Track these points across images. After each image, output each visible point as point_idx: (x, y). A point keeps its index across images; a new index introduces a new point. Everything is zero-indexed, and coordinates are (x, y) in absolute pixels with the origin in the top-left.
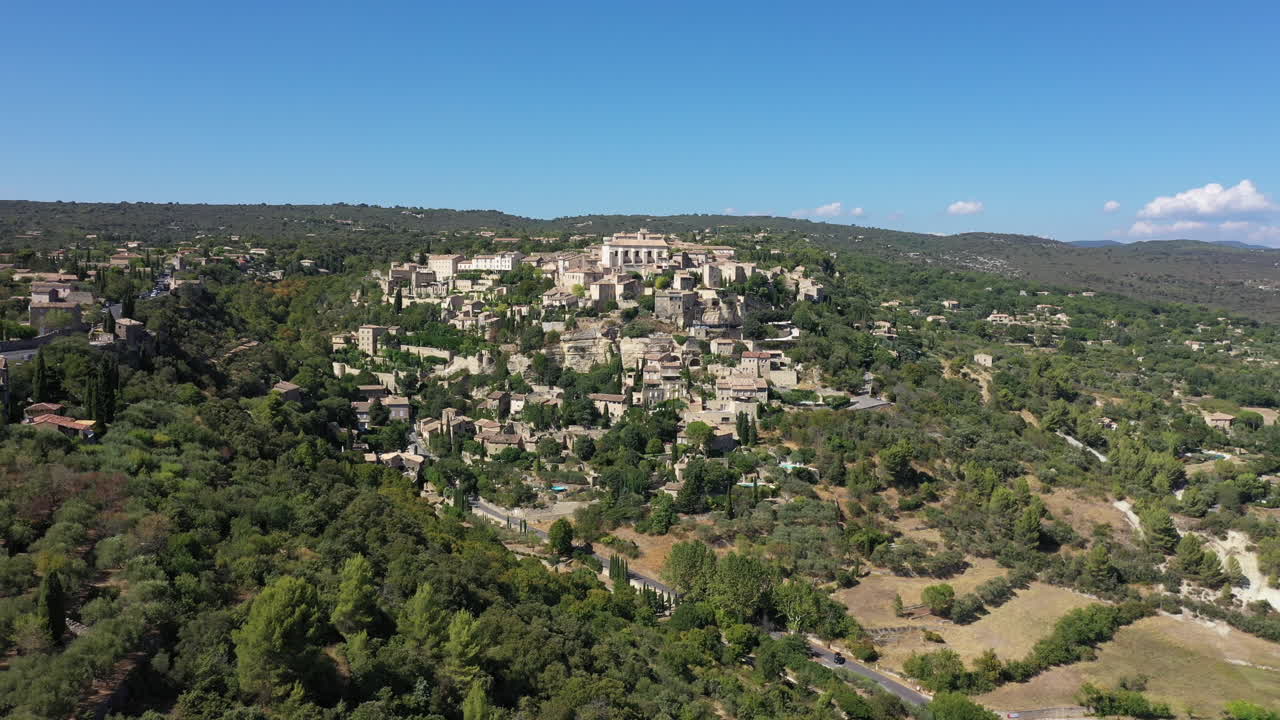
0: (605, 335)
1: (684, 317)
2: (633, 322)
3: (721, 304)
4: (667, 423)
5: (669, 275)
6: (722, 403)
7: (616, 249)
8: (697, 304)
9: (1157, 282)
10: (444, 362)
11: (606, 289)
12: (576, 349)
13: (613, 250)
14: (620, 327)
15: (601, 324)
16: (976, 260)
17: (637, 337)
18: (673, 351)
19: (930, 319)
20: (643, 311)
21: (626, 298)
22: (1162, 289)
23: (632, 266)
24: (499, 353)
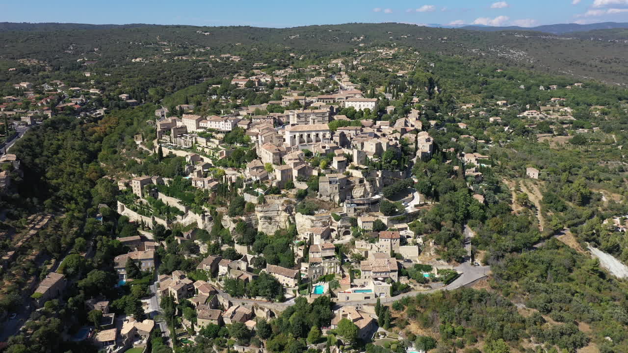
0: (285, 211)
1: (339, 195)
2: (303, 201)
3: (365, 182)
4: (325, 311)
5: (329, 156)
6: (366, 280)
7: (294, 134)
8: (349, 182)
9: (610, 63)
10: (182, 214)
11: (286, 173)
12: (265, 218)
13: (292, 135)
14: (295, 204)
15: (282, 201)
16: (509, 51)
17: (307, 214)
18: (331, 225)
19: (492, 119)
20: (311, 192)
21: (299, 180)
22: (614, 69)
23: (306, 145)
24: (216, 213)
